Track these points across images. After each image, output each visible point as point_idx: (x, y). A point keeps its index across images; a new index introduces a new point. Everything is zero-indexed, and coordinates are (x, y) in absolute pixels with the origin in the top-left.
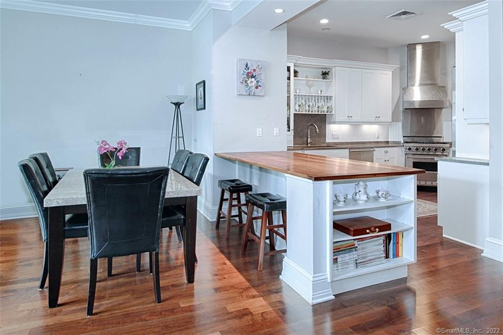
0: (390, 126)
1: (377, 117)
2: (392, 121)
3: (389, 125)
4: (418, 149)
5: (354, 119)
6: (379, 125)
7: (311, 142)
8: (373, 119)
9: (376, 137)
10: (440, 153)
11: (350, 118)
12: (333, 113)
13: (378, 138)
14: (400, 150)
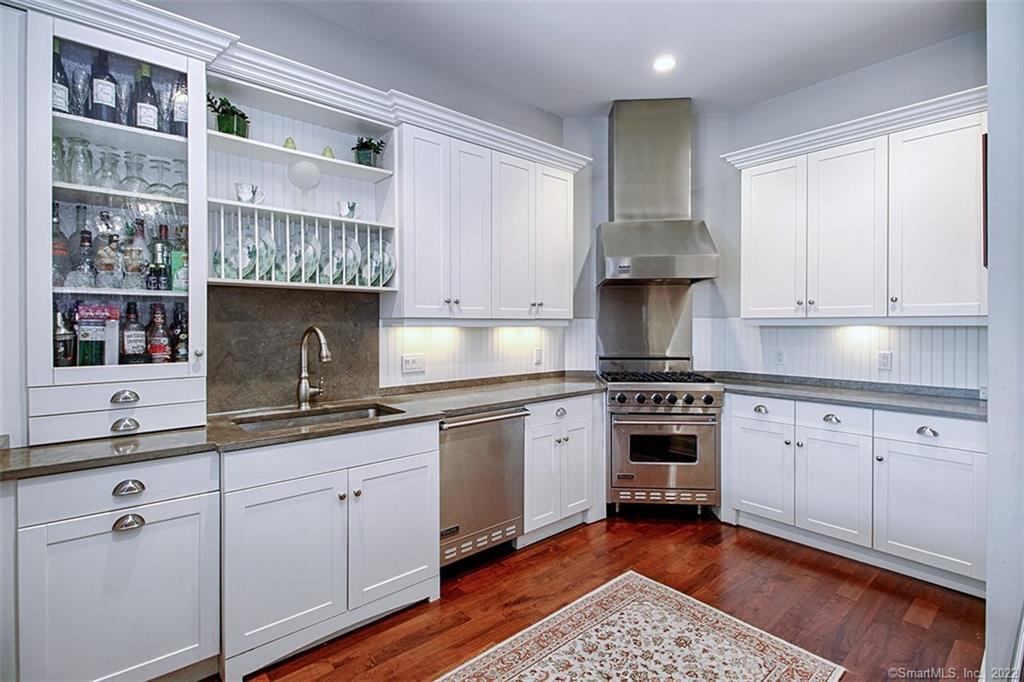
0: (567, 332)
1: (534, 305)
2: (574, 317)
3: (566, 328)
4: (644, 399)
5: (468, 310)
6: (542, 327)
7: (313, 395)
8: (524, 311)
9: (535, 361)
10: (700, 411)
11: (455, 307)
12: (396, 286)
13: (538, 363)
14: (597, 401)
